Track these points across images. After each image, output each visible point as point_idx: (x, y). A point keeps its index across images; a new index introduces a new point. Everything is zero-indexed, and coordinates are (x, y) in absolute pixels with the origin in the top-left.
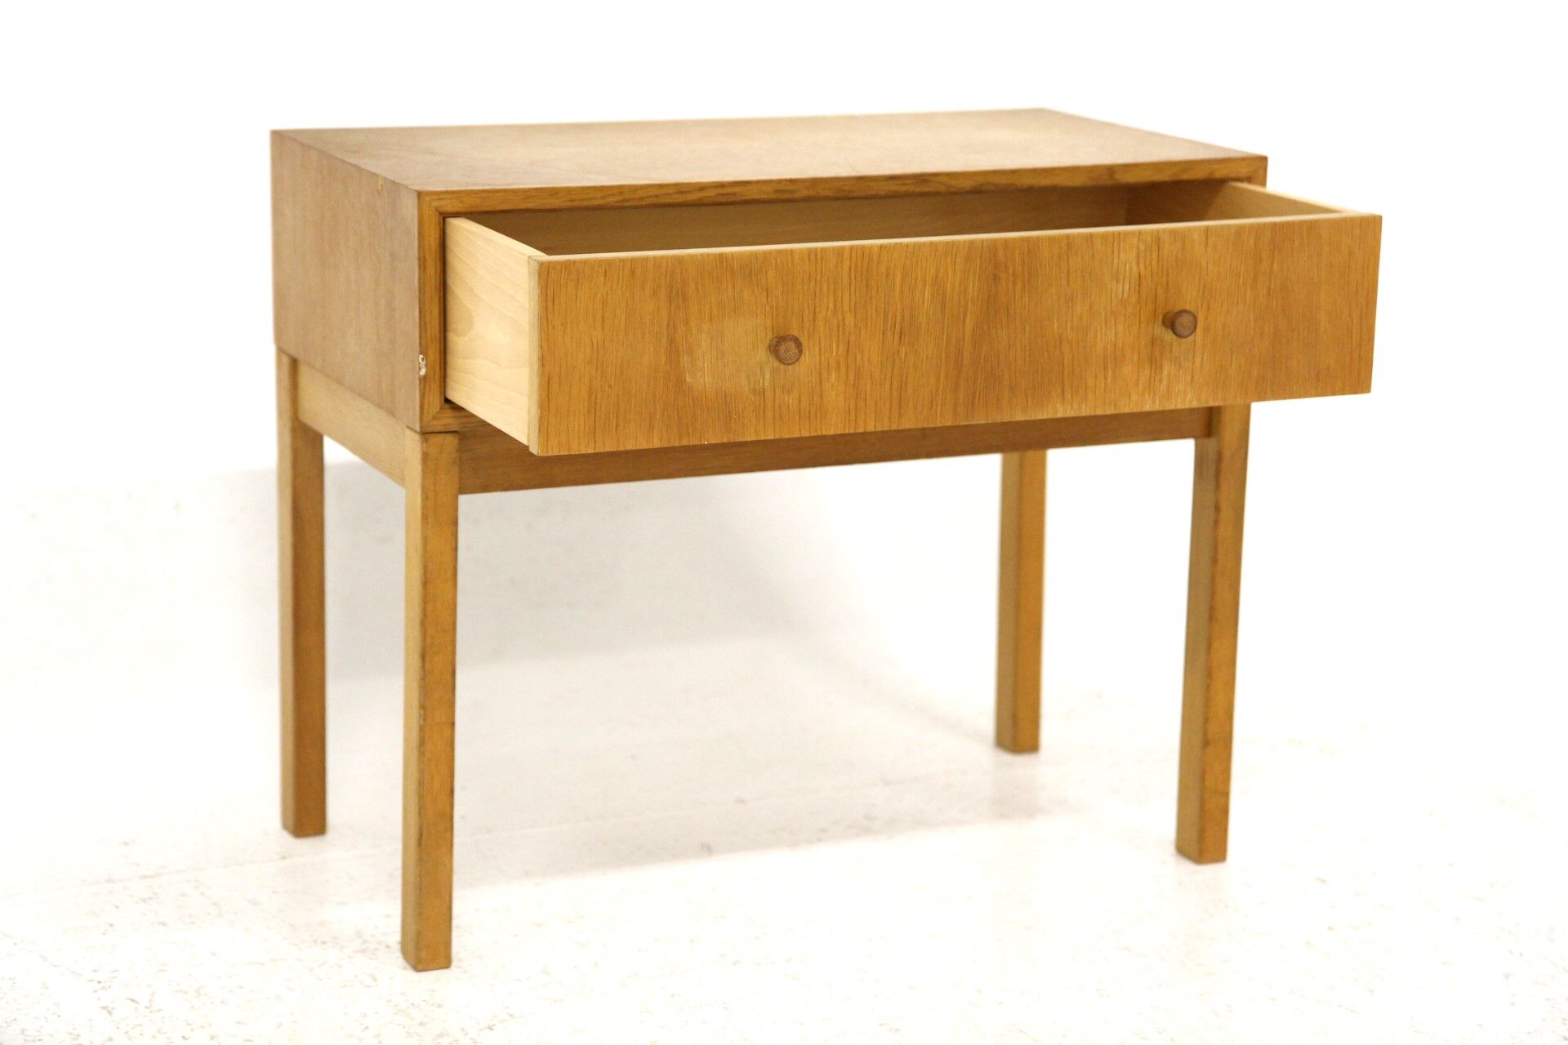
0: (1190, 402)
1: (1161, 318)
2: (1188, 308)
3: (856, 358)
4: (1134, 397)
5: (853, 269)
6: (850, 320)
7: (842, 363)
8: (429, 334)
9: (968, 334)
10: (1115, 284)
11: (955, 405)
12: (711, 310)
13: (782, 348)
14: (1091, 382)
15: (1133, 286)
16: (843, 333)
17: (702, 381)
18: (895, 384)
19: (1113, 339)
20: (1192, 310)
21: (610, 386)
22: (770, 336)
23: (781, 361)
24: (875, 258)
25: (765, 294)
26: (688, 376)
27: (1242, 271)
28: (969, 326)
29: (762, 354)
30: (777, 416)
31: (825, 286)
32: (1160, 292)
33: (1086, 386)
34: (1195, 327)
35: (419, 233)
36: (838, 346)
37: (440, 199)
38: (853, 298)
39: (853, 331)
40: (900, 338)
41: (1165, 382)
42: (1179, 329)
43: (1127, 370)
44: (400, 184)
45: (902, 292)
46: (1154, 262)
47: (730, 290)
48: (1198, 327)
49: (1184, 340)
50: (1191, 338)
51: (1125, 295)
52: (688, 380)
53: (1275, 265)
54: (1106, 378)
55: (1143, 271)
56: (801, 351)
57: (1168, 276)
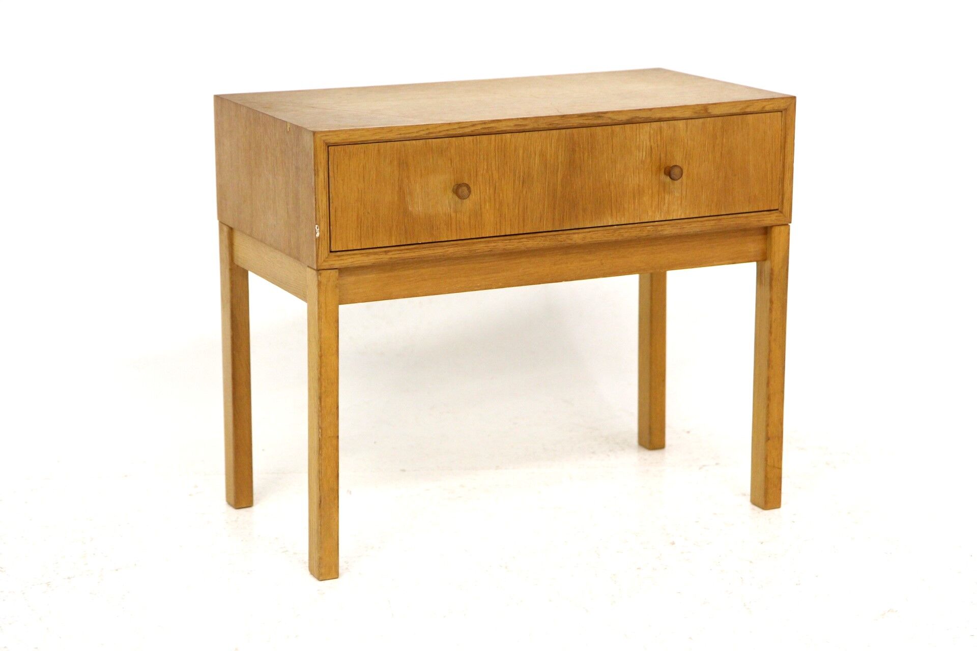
0: (681, 215)
1: (663, 170)
2: (678, 164)
3: (499, 196)
4: (650, 214)
5: (496, 148)
6: (496, 175)
7: (492, 198)
8: (321, 213)
9: (559, 180)
10: (638, 151)
11: (554, 219)
12: (421, 171)
13: (460, 190)
14: (626, 206)
15: (647, 153)
16: (493, 182)
17: (417, 209)
18: (521, 209)
19: (638, 182)
20: (680, 165)
21: (368, 213)
22: (453, 184)
23: (459, 197)
24: (508, 141)
25: (450, 161)
26: (410, 207)
27: (707, 143)
28: (560, 176)
29: (450, 194)
30: (458, 228)
31: (482, 157)
32: (663, 156)
33: (624, 207)
34: (682, 174)
35: (314, 155)
36: (489, 189)
37: (326, 136)
38: (497, 163)
39: (497, 181)
40: (523, 184)
41: (666, 205)
42: (673, 176)
43: (646, 199)
44: (302, 127)
45: (523, 159)
46: (659, 140)
47: (431, 160)
48: (684, 174)
49: (675, 182)
50: (679, 181)
51: (644, 158)
52: (410, 209)
53: (724, 140)
54: (634, 203)
55: (652, 144)
56: (470, 192)
57: (666, 147)
